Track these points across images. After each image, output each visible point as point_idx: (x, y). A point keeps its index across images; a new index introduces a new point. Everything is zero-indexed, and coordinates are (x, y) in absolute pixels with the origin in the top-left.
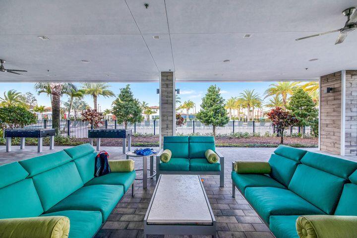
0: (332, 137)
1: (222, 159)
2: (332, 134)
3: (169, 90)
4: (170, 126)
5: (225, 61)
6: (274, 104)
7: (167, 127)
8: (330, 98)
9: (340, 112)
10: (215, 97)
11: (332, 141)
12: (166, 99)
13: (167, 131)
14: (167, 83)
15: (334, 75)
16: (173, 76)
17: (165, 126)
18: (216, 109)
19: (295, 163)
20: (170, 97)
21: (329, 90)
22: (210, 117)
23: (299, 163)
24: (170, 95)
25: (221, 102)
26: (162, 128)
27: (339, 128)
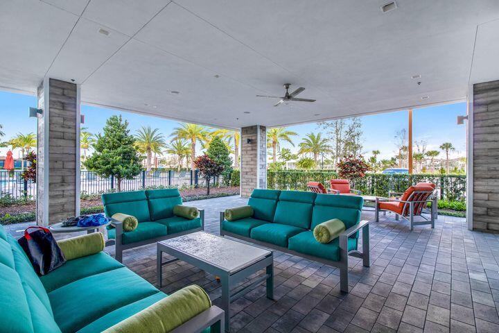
0: (251, 184)
1: (202, 212)
2: (250, 180)
3: (68, 114)
4: (70, 179)
5: (172, 92)
6: (175, 150)
7: (63, 181)
8: (249, 148)
9: (256, 161)
10: (121, 134)
11: (250, 187)
12: (61, 130)
13: (62, 188)
14: (63, 101)
15: (252, 127)
16: (76, 91)
17: (58, 180)
18: (125, 153)
19: (275, 201)
20: (69, 128)
21: (249, 141)
22: (114, 165)
23: (278, 200)
24: (71, 124)
25: (131, 142)
26: (50, 184)
27: (256, 175)
